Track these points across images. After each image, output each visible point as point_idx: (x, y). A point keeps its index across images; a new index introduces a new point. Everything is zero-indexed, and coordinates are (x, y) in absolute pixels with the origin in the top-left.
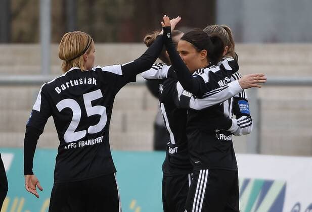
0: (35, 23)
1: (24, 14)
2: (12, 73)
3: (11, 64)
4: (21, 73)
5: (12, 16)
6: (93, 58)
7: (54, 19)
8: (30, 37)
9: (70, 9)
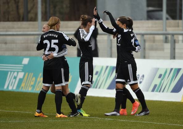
0: (36, 15)
1: (32, 11)
2: (28, 31)
3: (28, 28)
4: (32, 31)
5: (28, 12)
6: (59, 26)
7: (42, 13)
8: (35, 19)
9: (48, 10)
